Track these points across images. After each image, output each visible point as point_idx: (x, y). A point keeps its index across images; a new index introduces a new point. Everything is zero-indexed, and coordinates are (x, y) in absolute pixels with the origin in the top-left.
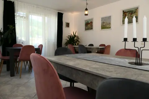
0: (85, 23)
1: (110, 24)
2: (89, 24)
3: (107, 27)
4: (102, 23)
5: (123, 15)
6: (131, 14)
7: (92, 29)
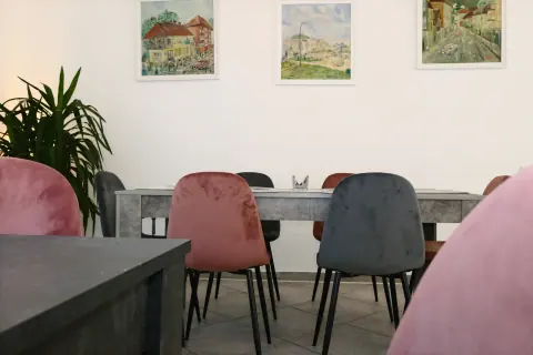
0: (145, 24)
1: (344, 50)
2: (182, 31)
3: (328, 70)
4: (285, 41)
5: (425, 14)
6: (470, 15)
7: (206, 67)
